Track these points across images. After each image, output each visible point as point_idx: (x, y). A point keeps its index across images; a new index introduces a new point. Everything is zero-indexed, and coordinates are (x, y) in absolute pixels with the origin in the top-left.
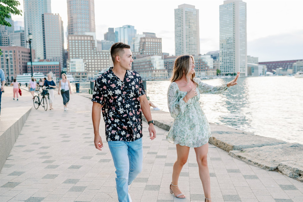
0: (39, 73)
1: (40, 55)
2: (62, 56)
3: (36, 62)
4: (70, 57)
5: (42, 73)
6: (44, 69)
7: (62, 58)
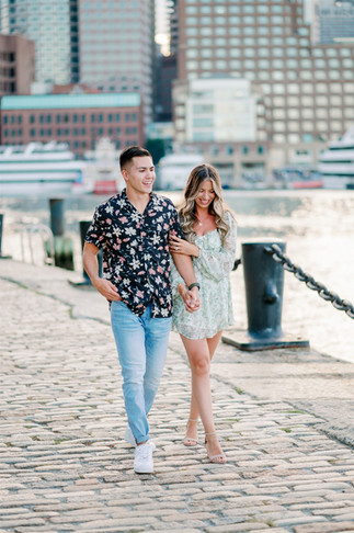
0: (50, 146)
1: (56, 65)
2: (148, 70)
3: (37, 96)
4: (187, 72)
5: (63, 146)
6: (70, 125)
7: (148, 80)
